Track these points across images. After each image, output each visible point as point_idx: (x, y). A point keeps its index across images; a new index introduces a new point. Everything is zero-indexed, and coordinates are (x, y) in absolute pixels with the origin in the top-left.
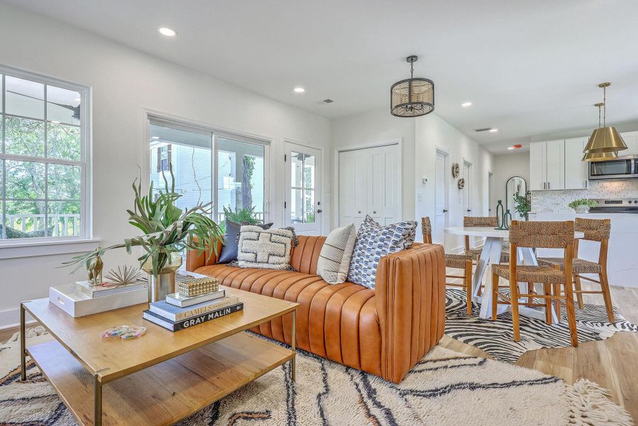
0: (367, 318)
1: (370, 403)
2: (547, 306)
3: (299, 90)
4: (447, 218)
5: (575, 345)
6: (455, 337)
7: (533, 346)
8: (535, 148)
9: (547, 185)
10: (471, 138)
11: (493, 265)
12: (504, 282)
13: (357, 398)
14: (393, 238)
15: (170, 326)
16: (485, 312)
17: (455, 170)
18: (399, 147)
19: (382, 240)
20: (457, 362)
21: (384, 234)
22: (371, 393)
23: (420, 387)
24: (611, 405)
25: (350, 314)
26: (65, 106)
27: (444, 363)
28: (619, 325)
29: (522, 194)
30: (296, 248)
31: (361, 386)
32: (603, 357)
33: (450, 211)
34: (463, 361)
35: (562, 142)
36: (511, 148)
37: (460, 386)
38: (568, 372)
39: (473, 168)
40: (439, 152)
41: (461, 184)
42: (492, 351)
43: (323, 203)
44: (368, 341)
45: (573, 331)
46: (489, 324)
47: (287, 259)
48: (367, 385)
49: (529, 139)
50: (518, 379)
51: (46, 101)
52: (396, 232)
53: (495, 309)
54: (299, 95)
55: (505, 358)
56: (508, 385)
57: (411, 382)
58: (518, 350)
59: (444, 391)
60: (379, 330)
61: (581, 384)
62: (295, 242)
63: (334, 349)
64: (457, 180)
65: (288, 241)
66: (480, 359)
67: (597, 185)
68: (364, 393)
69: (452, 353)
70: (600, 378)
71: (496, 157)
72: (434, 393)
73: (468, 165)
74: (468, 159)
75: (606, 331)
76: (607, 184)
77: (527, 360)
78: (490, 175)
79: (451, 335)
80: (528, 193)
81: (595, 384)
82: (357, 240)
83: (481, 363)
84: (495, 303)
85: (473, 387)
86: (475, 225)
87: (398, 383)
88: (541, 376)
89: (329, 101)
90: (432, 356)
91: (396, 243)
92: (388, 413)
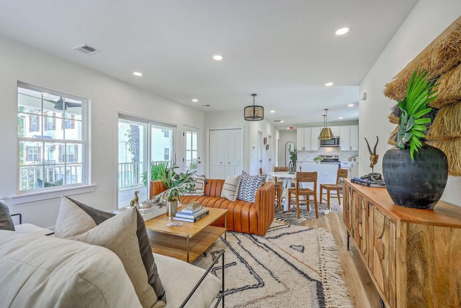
0: (252, 213)
1: (257, 243)
2: (308, 204)
3: (195, 100)
4: (262, 164)
5: (317, 217)
6: (277, 219)
7: (304, 219)
8: (299, 130)
9: (304, 148)
10: (271, 123)
11: (289, 189)
12: (293, 195)
13: (252, 242)
14: (258, 181)
15: (192, 221)
16: (286, 209)
17: (265, 140)
18: (242, 130)
19: (254, 182)
20: (281, 227)
21: (254, 179)
22: (256, 240)
23: (272, 236)
24: (328, 233)
25: (245, 212)
26: (50, 101)
27: (276, 228)
28: (330, 209)
29: (292, 150)
30: (207, 185)
31: (251, 238)
32: (326, 220)
33: (263, 161)
34: (283, 227)
35: (310, 128)
36: (288, 128)
37: (284, 234)
38: (316, 226)
39: (272, 138)
40: (259, 132)
41: (267, 148)
42: (290, 222)
43: (201, 158)
44: (253, 221)
45: (317, 212)
46: (287, 213)
47: (203, 191)
48: (253, 238)
49: (296, 125)
50: (302, 230)
51: (42, 99)
52: (259, 179)
53: (289, 207)
54: (195, 103)
55: (296, 224)
56: (299, 232)
57: (267, 235)
58: (300, 221)
59: (280, 236)
60: (257, 217)
61: (320, 229)
62: (206, 183)
63: (238, 227)
64: (266, 145)
65: (203, 182)
66: (288, 225)
67: (323, 149)
68: (254, 240)
69: (278, 225)
70: (325, 226)
71: (281, 132)
72: (276, 237)
73: (270, 137)
74: (270, 135)
75: (327, 212)
76: (327, 148)
77: (303, 224)
78: (279, 141)
79: (275, 218)
80: (295, 150)
81: (324, 229)
82: (241, 182)
83: (289, 227)
84: (289, 204)
85: (288, 234)
86: (279, 171)
87: (264, 236)
88: (308, 228)
89: (208, 106)
90: (271, 226)
91: (259, 183)
92: (264, 244)
